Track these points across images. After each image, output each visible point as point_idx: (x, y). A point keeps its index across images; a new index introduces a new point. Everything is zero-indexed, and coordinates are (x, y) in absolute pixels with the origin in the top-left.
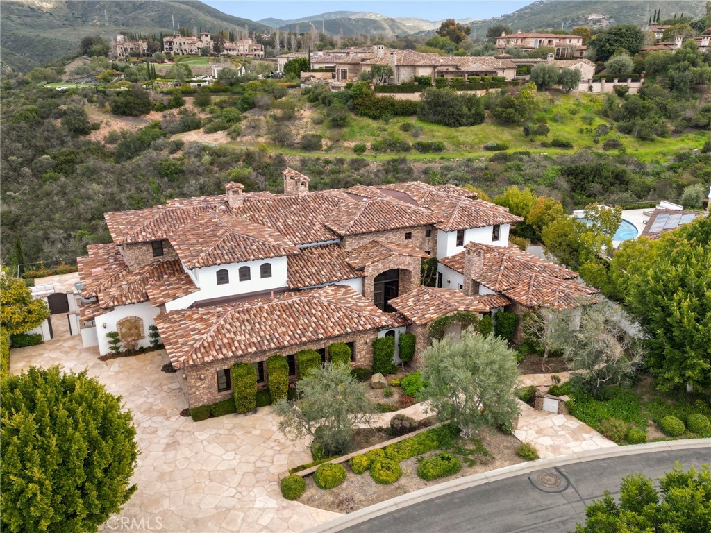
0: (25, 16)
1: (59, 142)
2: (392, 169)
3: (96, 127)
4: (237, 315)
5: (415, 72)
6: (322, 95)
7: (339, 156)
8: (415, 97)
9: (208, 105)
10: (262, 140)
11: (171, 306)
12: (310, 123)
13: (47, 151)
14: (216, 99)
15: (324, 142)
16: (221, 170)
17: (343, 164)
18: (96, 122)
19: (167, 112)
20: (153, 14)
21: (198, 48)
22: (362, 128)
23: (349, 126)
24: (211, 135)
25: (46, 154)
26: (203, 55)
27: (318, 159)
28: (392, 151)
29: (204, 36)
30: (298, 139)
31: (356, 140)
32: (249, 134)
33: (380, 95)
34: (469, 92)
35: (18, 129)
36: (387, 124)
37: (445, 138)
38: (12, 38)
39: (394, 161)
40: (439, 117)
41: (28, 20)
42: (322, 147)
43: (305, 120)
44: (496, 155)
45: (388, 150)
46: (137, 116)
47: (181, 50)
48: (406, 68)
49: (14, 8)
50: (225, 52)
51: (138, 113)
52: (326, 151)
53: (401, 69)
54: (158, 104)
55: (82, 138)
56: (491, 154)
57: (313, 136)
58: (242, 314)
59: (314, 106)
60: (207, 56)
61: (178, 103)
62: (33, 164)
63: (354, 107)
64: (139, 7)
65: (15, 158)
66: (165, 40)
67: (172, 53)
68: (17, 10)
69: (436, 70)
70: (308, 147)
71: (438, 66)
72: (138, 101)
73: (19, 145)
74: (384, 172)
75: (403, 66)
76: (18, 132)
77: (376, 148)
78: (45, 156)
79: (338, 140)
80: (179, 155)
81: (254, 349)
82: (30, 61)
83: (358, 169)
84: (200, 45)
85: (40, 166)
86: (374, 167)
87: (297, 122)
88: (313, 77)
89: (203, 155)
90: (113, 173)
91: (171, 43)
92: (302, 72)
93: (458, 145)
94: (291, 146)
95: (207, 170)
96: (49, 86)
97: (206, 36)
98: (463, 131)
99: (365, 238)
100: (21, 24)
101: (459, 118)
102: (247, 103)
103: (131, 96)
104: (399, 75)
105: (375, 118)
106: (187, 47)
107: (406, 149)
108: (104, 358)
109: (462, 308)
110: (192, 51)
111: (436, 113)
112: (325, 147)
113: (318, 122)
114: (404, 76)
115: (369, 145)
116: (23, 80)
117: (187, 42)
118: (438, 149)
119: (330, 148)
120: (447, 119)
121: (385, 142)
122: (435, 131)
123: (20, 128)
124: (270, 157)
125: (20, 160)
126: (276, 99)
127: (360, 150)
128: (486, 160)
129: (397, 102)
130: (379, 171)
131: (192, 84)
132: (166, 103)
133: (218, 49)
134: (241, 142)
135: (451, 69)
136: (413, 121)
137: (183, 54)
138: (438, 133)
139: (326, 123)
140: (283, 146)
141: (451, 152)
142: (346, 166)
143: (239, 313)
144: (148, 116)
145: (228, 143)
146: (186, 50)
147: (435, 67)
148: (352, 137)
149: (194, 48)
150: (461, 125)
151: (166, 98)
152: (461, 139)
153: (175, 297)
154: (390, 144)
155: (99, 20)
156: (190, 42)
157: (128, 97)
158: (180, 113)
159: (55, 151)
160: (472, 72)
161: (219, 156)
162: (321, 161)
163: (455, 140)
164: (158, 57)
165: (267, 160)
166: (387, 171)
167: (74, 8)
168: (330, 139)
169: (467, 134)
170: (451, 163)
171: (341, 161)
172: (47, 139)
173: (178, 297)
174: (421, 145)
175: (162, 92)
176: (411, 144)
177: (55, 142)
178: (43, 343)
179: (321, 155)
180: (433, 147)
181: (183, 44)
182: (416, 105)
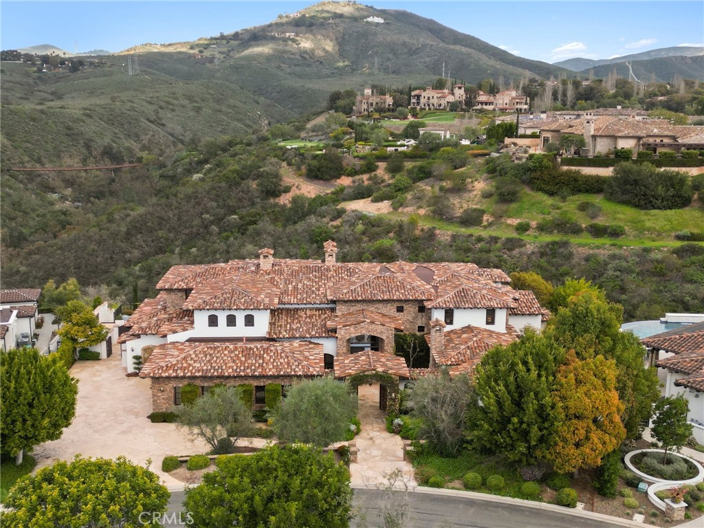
0: (296, 65)
1: (250, 203)
2: (550, 252)
3: (287, 190)
4: (206, 349)
5: (616, 143)
6: (501, 167)
7: (494, 234)
8: (607, 172)
9: (400, 172)
10: (422, 212)
11: (171, 338)
12: (478, 196)
13: (237, 211)
14: (409, 165)
15: (485, 218)
16: (370, 241)
17: (497, 243)
18: (288, 184)
19: (357, 177)
20: (428, 59)
21: (448, 102)
22: (533, 204)
23: (519, 201)
24: (376, 204)
25: (235, 213)
26: (451, 110)
27: (471, 235)
28: (559, 232)
29: (457, 88)
30: (458, 213)
31: (520, 218)
32: (412, 205)
33: (565, 168)
34: (673, 169)
35: (218, 189)
36: (564, 201)
37: (628, 221)
38: (278, 89)
39: (554, 243)
40: (626, 197)
41: (297, 69)
42: (482, 223)
43: (475, 193)
44: (682, 247)
45: (555, 231)
46: (327, 180)
47: (429, 105)
48: (605, 139)
49: (286, 56)
50: (479, 107)
51: (329, 177)
52: (485, 227)
53: (598, 139)
54: (349, 168)
55: (272, 201)
56: (679, 244)
57: (475, 210)
58: (209, 350)
59: (490, 178)
60: (456, 111)
61: (370, 168)
62: (222, 223)
63: (530, 181)
64: (414, 52)
65: (208, 216)
66: (413, 93)
67: (418, 108)
68: (289, 58)
69: (641, 142)
70: (466, 221)
71: (643, 137)
72: (331, 165)
73: (214, 204)
74: (539, 255)
75: (601, 136)
76: (217, 191)
77: (542, 228)
78: (234, 216)
79: (501, 217)
80: (337, 223)
81: (200, 374)
82: (289, 114)
83: (512, 250)
84: (451, 99)
85: (227, 226)
86: (530, 248)
87: (466, 195)
88: (515, 144)
89: (358, 224)
90: (272, 236)
91: (418, 97)
92: (506, 138)
93: (641, 231)
94: (450, 220)
95: (356, 239)
96: (282, 144)
97: (460, 88)
98: (654, 215)
99: (355, 306)
100: (290, 74)
101: (652, 199)
102: (424, 172)
103: (325, 160)
104: (595, 146)
105: (551, 194)
106: (435, 101)
107: (577, 231)
108: (129, 375)
109: (380, 369)
110: (440, 105)
111: (624, 192)
112: (485, 223)
113: (486, 195)
114: (602, 147)
115: (534, 224)
116: (262, 137)
117: (436, 96)
118: (616, 233)
119: (490, 225)
120: (636, 200)
121: (553, 222)
122: (619, 213)
123: (220, 187)
124: (422, 230)
125: (212, 218)
126: (456, 168)
127: (523, 228)
128: (668, 251)
129: (582, 176)
130: (533, 253)
131: (389, 149)
132: (358, 168)
133: (470, 103)
134: (402, 212)
135: (666, 141)
136: (597, 200)
137: (430, 109)
138: (621, 215)
139: (495, 198)
140: (441, 219)
141: (631, 238)
142: (498, 245)
143: (208, 348)
144: (339, 181)
145: (389, 213)
146: (433, 105)
147: (639, 138)
148: (517, 214)
149: (443, 102)
150: (654, 208)
151: (358, 162)
152: (648, 224)
153: (175, 332)
154: (558, 225)
155: (369, 68)
156: (439, 95)
157: (323, 161)
158: (370, 179)
159: (244, 212)
160: (691, 145)
161: (373, 226)
162: (474, 238)
163: (639, 225)
164: (401, 113)
165: (417, 232)
166: (542, 255)
167: (345, 56)
168: (492, 215)
169: (657, 219)
170: (622, 252)
171: (495, 240)
172: (240, 200)
173: (177, 332)
174: (595, 228)
175: (357, 157)
176: (584, 226)
177: (246, 203)
178: (100, 360)
179: (476, 231)
180: (609, 231)
181: (431, 98)
182: (605, 182)
